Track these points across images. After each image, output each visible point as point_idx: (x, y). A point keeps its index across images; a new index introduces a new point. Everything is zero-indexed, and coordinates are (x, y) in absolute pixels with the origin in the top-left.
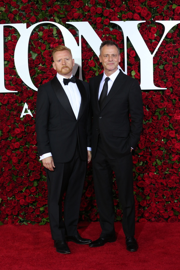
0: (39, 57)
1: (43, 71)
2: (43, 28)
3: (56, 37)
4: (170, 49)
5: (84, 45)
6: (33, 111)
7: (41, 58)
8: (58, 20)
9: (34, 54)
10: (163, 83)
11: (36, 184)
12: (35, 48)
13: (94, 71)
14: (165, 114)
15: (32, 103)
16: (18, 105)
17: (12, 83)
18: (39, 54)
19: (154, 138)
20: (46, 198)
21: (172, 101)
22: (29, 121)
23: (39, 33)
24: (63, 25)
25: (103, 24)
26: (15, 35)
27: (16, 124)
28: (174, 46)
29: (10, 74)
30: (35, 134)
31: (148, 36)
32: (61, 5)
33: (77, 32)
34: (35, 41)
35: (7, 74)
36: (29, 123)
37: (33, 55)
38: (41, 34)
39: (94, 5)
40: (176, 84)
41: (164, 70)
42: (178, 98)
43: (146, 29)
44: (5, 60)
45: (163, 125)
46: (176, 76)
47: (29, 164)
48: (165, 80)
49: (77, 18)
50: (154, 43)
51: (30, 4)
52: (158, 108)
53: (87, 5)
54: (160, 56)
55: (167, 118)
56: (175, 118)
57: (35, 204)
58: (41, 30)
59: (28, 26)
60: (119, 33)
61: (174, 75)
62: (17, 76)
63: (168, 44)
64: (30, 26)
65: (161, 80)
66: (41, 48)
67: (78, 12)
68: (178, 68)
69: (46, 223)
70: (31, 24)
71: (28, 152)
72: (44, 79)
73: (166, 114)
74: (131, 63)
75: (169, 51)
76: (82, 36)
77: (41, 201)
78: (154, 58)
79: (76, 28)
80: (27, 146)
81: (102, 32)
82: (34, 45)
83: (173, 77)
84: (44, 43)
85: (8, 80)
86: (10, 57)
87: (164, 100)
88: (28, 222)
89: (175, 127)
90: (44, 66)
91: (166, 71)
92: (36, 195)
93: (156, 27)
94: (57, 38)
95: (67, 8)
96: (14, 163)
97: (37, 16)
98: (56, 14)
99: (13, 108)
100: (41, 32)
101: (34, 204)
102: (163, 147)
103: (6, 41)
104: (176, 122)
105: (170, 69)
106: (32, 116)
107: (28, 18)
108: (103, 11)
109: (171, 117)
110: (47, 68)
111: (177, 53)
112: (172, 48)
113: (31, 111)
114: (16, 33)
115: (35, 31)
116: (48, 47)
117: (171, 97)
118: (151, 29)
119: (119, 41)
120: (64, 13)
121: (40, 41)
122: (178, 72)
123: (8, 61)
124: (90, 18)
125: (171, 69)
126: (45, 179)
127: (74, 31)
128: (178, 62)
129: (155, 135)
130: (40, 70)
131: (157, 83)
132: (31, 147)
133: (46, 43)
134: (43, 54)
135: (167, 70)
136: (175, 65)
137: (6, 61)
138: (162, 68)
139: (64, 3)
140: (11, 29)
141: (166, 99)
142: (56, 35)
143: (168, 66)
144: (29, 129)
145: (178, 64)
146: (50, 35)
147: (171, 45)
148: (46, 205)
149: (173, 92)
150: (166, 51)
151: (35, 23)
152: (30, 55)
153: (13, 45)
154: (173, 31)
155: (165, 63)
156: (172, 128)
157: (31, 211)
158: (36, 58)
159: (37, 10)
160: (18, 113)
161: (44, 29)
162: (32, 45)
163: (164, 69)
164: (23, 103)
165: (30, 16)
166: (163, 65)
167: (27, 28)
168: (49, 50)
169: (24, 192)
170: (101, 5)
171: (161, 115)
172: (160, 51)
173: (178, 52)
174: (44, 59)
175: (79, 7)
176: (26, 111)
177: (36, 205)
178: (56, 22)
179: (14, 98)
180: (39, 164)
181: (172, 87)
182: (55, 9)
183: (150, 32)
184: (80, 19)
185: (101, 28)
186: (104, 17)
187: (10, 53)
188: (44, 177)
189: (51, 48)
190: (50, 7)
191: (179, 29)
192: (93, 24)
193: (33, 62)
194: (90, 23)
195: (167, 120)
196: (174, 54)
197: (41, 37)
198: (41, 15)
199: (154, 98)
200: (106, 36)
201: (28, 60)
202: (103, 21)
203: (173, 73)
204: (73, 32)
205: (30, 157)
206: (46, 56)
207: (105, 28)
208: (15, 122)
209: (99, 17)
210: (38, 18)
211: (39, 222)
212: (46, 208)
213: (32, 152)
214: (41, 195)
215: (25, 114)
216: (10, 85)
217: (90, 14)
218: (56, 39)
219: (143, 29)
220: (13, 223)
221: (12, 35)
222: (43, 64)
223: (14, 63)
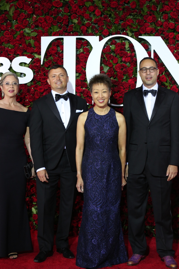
0: (111, 70)
1: (115, 84)
2: (115, 41)
3: (128, 50)
8: (130, 34)
9: (106, 67)
12: (107, 61)
13: (165, 86)
17: (83, 95)
18: (111, 67)
23: (111, 47)
24: (135, 39)
25: (175, 39)
26: (87, 47)
29: (81, 86)
32: (134, 19)
33: (149, 46)
34: (107, 54)
35: (78, 86)
37: (105, 68)
38: (113, 47)
39: (167, 20)
44: (76, 73)
49: (150, 32)
51: (103, 17)
53: (159, 20)
58: (113, 43)
59: (101, 39)
62: (88, 89)
64: (103, 39)
66: (113, 62)
67: (151, 27)
70: (103, 37)
72: (115, 93)
76: (154, 50)
79: (148, 42)
81: (174, 48)
82: (106, 58)
84: (116, 56)
85: (79, 93)
86: (82, 69)
90: (115, 80)
95: (140, 22)
97: (109, 29)
98: (128, 28)
100: (113, 45)
103: (78, 53)
107: (100, 31)
108: (175, 27)
110: (119, 81)
114: (88, 45)
115: (108, 44)
116: (120, 61)
120: (137, 27)
121: (112, 54)
123: (80, 74)
124: (162, 33)
127: (146, 46)
133: (118, 56)
134: (115, 67)
137: (78, 73)
139: (136, 17)
140: (83, 41)
146: (122, 48)
151: (107, 37)
152: (101, 68)
153: (85, 57)
158: (108, 71)
159: (110, 23)
161: (117, 43)
162: (104, 58)
165: (102, 29)
167: (100, 41)
168: (121, 63)
170: (173, 20)
174: (116, 72)
175: (152, 21)
178: (128, 36)
182: (128, 23)
184: (152, 34)
185: (173, 43)
186: (177, 32)
187: (82, 65)
189: (123, 61)
190: (123, 21)
192: (165, 39)
194: (162, 37)
197: (113, 50)
198: (113, 28)
200: (178, 51)
202: (176, 36)
206: (118, 70)
207: (177, 43)
209: (172, 32)
210: (110, 31)
216: (81, 97)
217: (163, 29)
218: (128, 52)
221: (84, 48)
222: (115, 77)
223: (86, 75)
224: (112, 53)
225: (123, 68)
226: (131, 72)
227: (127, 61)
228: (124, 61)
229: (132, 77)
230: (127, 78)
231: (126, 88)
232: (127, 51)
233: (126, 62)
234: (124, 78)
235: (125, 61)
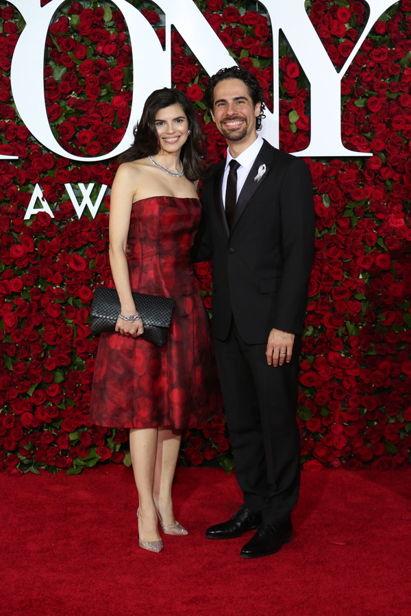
0: (70, 74)
1: (80, 108)
2: (80, 6)
3: (112, 27)
4: (382, 59)
5: (178, 49)
6: (55, 204)
7: (73, 77)
9: (58, 67)
10: (364, 141)
11: (59, 377)
12: (62, 53)
13: (199, 111)
14: (368, 215)
15: (53, 184)
16: (19, 189)
17: (6, 137)
18: (71, 69)
19: (341, 270)
20: (84, 411)
21: (385, 185)
22: (44, 228)
23: (70, 19)
26: (13, 21)
27: (14, 234)
28: (391, 54)
30: (58, 260)
31: (330, 29)
33: (161, 17)
34: (60, 38)
36: (44, 233)
37: (55, 71)
38: (74, 20)
40: (394, 145)
41: (366, 109)
42: (398, 175)
43: (326, 12)
45: (363, 241)
46: (394, 125)
47: (43, 329)
48: (368, 135)
50: (343, 45)
52: (350, 199)
54: (357, 76)
55: (373, 224)
56: (391, 224)
57: (57, 425)
58: (75, 11)
59: (44, 2)
60: (260, 21)
61: (390, 121)
62: (16, 121)
63: (377, 48)
65: (359, 134)
66: (75, 54)
68: (399, 104)
69: (83, 469)
71: (42, 302)
72: (81, 129)
73: (371, 216)
74: (288, 92)
75: (379, 64)
76: (173, 26)
77: (71, 418)
78: (343, 81)
79: (158, 7)
80: (39, 287)
81: (220, 18)
82: (58, 47)
83: (387, 128)
84: (82, 41)
87: (365, 181)
88: (41, 466)
89: (391, 245)
90: (82, 98)
91: (371, 112)
92: (59, 404)
93: (348, 6)
94: (113, 29)
96: (9, 327)
99: (6, 197)
100: (74, 16)
101: (54, 425)
102: (361, 292)
104: (394, 234)
105: (380, 108)
106: (53, 216)
109: (381, 220)
110: (89, 101)
111: (397, 69)
112: (386, 57)
113: (50, 203)
114: (15, 16)
115: (62, 13)
116: (93, 52)
117: (382, 175)
118: (336, 11)
119: (261, 41)
121: (72, 37)
122: (400, 116)
125: (382, 109)
126: (83, 365)
127: (154, 16)
128: (401, 91)
129: (344, 263)
130: (72, 107)
131: (350, 140)
132: (49, 290)
133: (87, 42)
134: (80, 67)
135: (373, 110)
136: (392, 99)
138: (363, 106)
140: (3, 7)
141: (369, 179)
142: (111, 24)
143: (376, 101)
144: (44, 246)
145: (399, 96)
146: (95, 23)
147: (382, 49)
148: (83, 427)
149: (388, 163)
150: (371, 64)
152: (48, 72)
153: (9, 46)
154: (388, 16)
155: (370, 92)
156: (383, 249)
157: (49, 442)
158: (62, 77)
160: (19, 208)
161: (83, 9)
162: (54, 47)
163: (367, 107)
164: (30, 186)
166: (364, 97)
167: (42, 6)
168: (93, 58)
169: (31, 395)
171: (357, 216)
172: (357, 65)
173: (402, 67)
174: (83, 80)
176: (38, 204)
177: (60, 427)
179: (9, 173)
180: (68, 330)
181: (384, 152)
183: (334, 18)
185: (218, 8)
188: (79, 360)
189: (98, 54)
191: (402, 12)
193: (56, 88)
195: (371, 229)
196: (390, 71)
197: (75, 28)
199: (342, 175)
200: (230, 27)
201: (45, 81)
203: (388, 118)
204: (152, 17)
205: (46, 314)
206: (88, 74)
207: (227, 8)
208: (11, 230)
211: (66, 468)
212: (83, 435)
213: (50, 301)
214: (72, 404)
215: (36, 211)
218: (111, 32)
219: (317, 12)
220: (4, 468)
221: (6, 22)
222: (80, 90)
223: (10, 89)
224: (72, 34)
225: (98, 69)
226: (119, 78)
227: (107, 52)
228: (101, 52)
229: (122, 90)
230: (109, 93)
231: (107, 117)
232: (108, 30)
233: (107, 56)
234: (103, 94)
235: (103, 53)
